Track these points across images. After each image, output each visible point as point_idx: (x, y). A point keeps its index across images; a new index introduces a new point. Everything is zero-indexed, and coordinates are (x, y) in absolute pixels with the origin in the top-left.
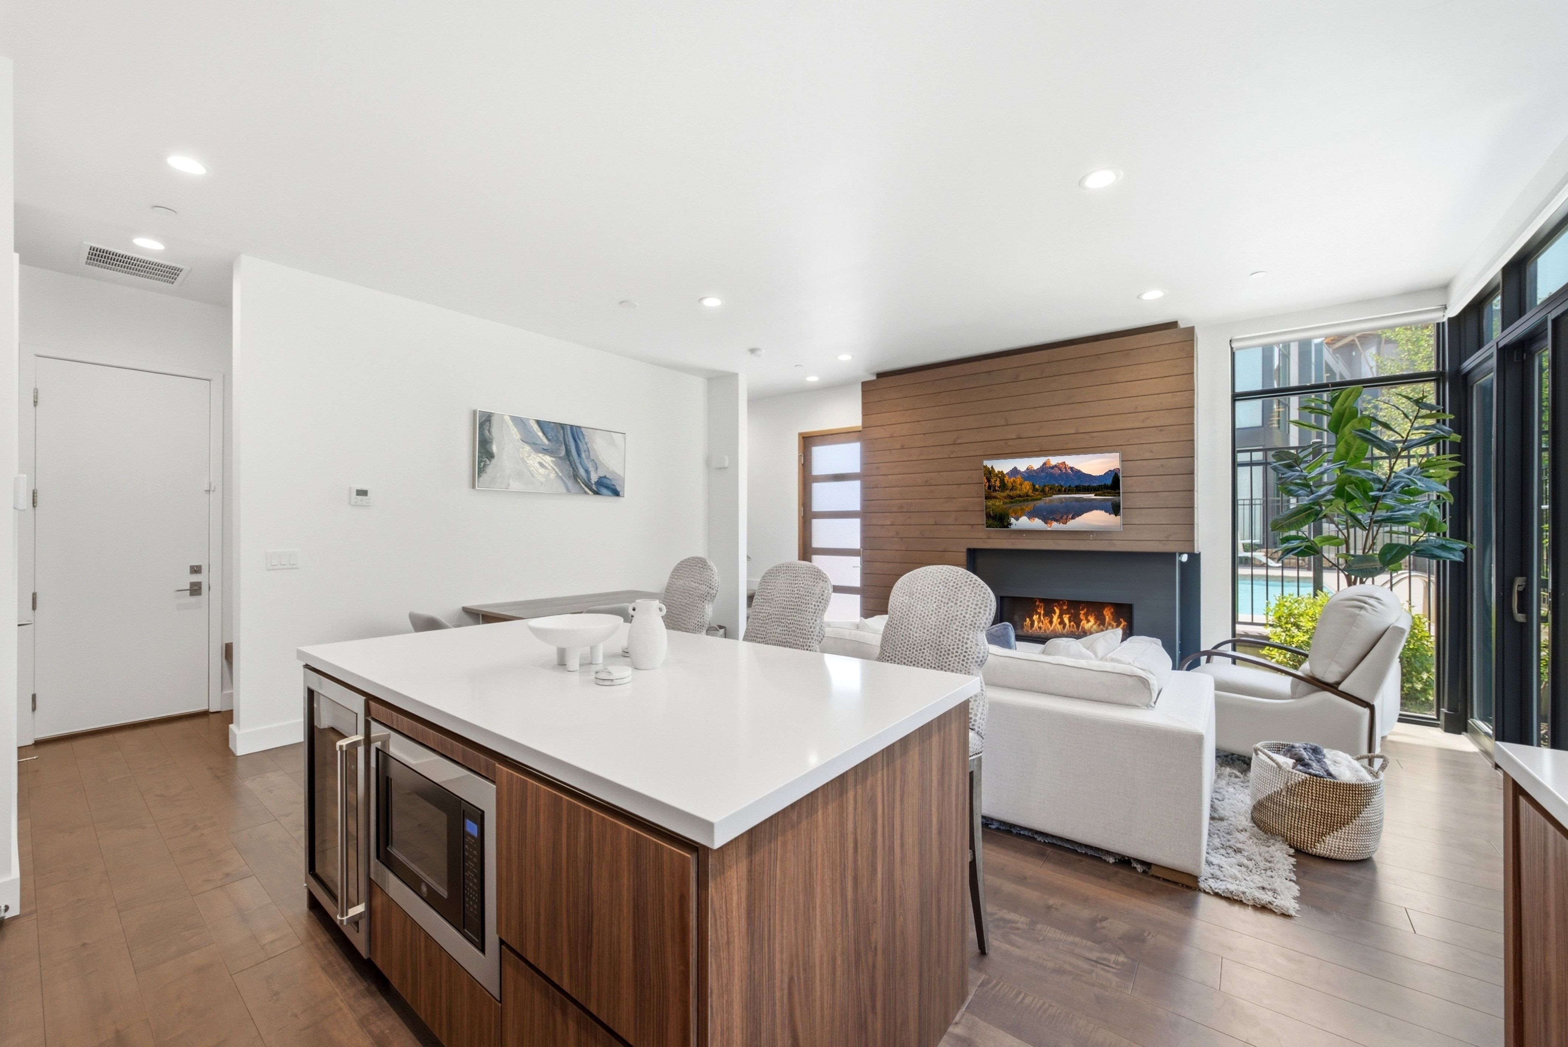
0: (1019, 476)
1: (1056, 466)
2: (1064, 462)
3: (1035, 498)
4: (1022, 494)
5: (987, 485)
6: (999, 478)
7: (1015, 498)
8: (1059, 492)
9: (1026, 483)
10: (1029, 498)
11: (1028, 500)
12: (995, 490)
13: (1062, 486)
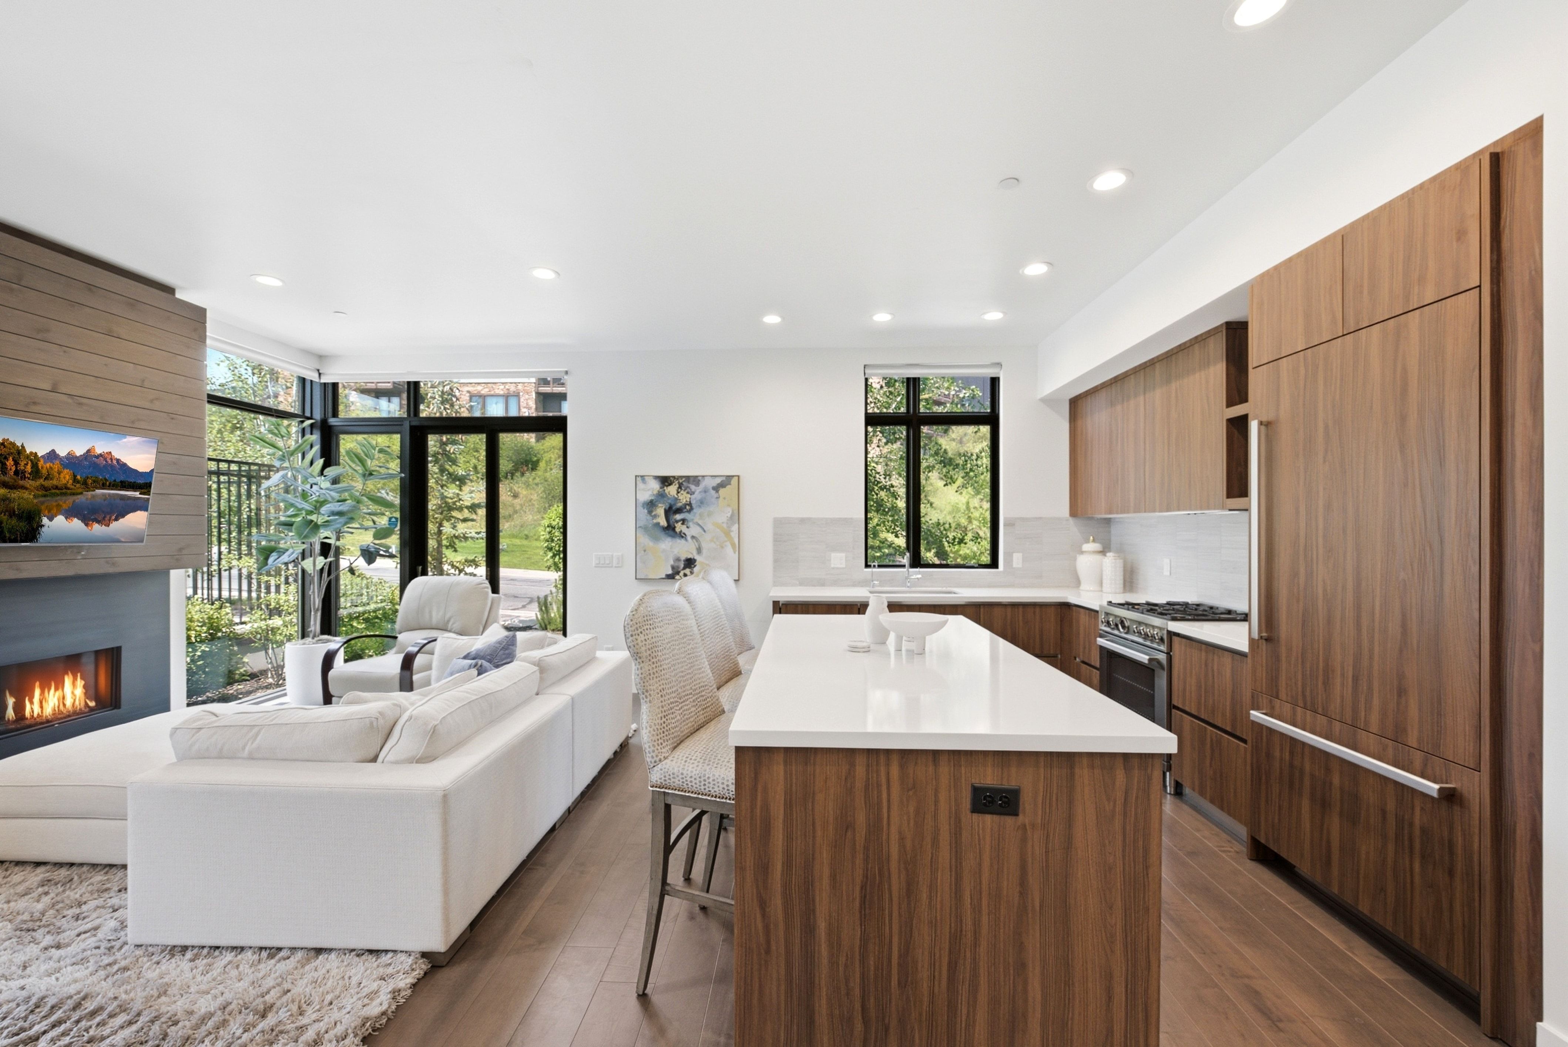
0: (57, 462)
1: (101, 455)
2: (110, 452)
3: (73, 491)
4: (59, 486)
5: (14, 468)
6: (31, 460)
7: (50, 490)
8: (103, 487)
9: (66, 471)
10: (68, 491)
11: (65, 494)
12: (24, 478)
13: (106, 480)
